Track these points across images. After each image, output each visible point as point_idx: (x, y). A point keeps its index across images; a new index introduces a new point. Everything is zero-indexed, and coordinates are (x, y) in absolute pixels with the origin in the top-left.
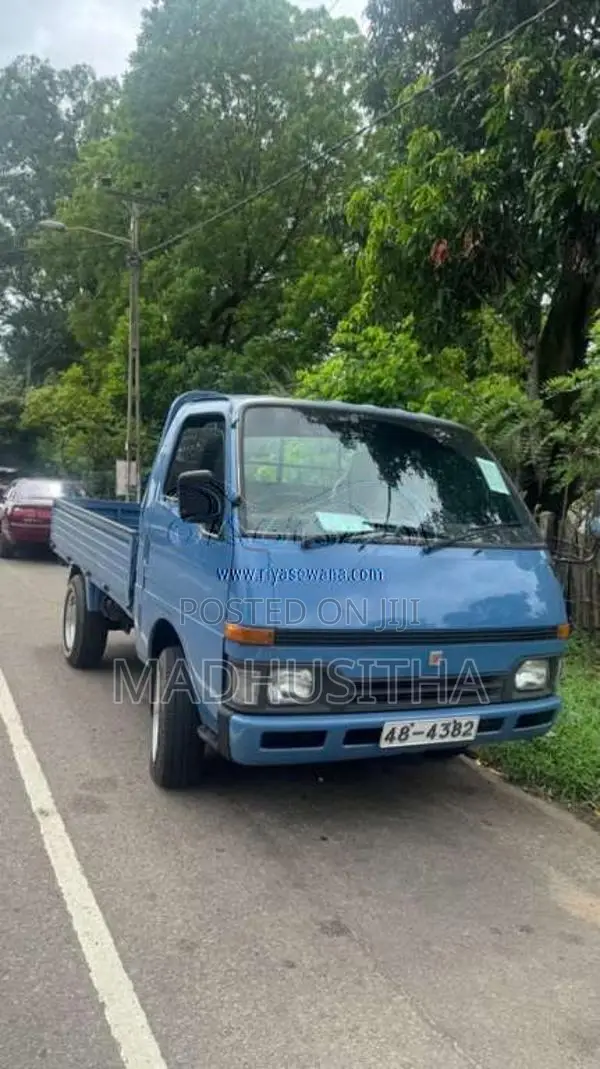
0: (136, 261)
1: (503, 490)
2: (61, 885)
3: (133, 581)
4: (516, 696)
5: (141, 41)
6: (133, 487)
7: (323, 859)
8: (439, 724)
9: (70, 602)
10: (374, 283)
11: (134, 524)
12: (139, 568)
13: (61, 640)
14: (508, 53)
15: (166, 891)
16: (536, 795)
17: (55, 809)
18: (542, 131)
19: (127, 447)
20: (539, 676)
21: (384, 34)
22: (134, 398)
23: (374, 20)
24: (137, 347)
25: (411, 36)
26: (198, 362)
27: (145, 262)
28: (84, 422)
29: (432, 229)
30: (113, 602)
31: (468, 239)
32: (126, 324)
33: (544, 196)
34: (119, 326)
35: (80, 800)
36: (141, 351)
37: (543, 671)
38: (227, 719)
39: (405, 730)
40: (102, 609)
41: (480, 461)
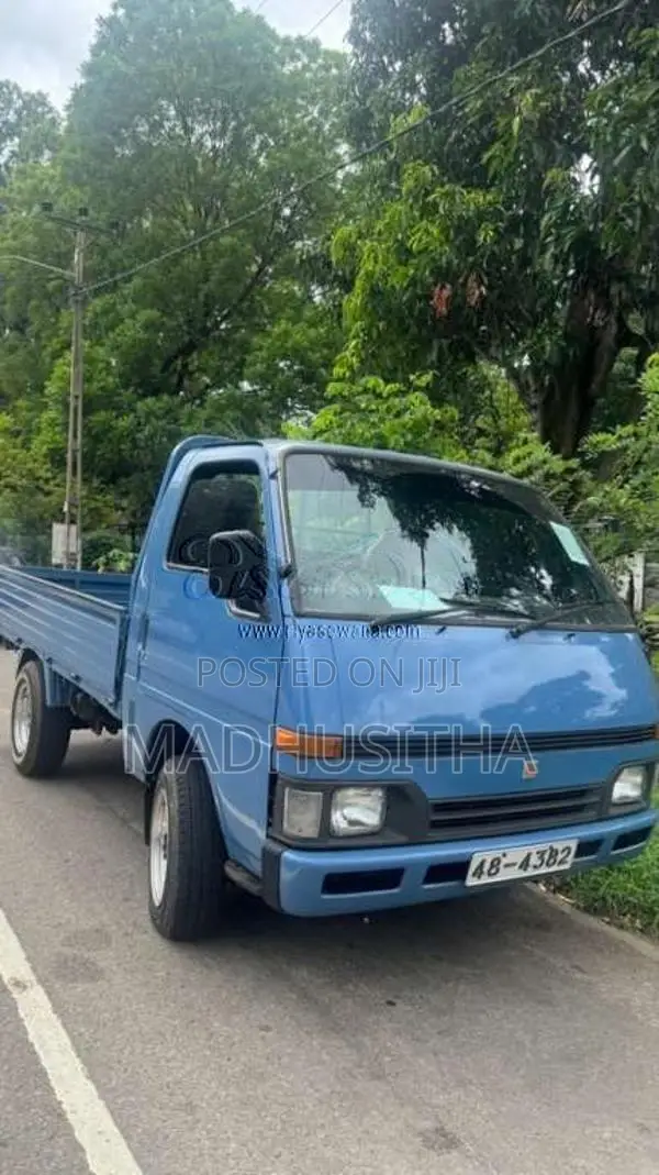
0: (79, 298)
1: (583, 561)
2: (59, 1098)
3: (121, 670)
4: (613, 811)
5: (95, 51)
6: (73, 554)
7: (398, 1033)
8: (534, 851)
9: (20, 696)
10: (363, 330)
11: (124, 600)
12: (129, 655)
13: (9, 741)
14: (513, 85)
15: (206, 1097)
16: (621, 927)
17: (33, 978)
18: (554, 170)
19: (66, 509)
20: (635, 785)
21: (368, 62)
22: (74, 451)
23: (356, 45)
24: (80, 393)
25: (398, 65)
26: (150, 414)
27: (90, 298)
28: (15, 479)
29: (432, 272)
30: (87, 696)
31: (472, 283)
32: (67, 368)
33: (556, 240)
34: (58, 372)
35: (66, 962)
36: (84, 396)
37: (639, 779)
38: (277, 858)
39: (496, 863)
40: (69, 703)
41: (554, 525)
